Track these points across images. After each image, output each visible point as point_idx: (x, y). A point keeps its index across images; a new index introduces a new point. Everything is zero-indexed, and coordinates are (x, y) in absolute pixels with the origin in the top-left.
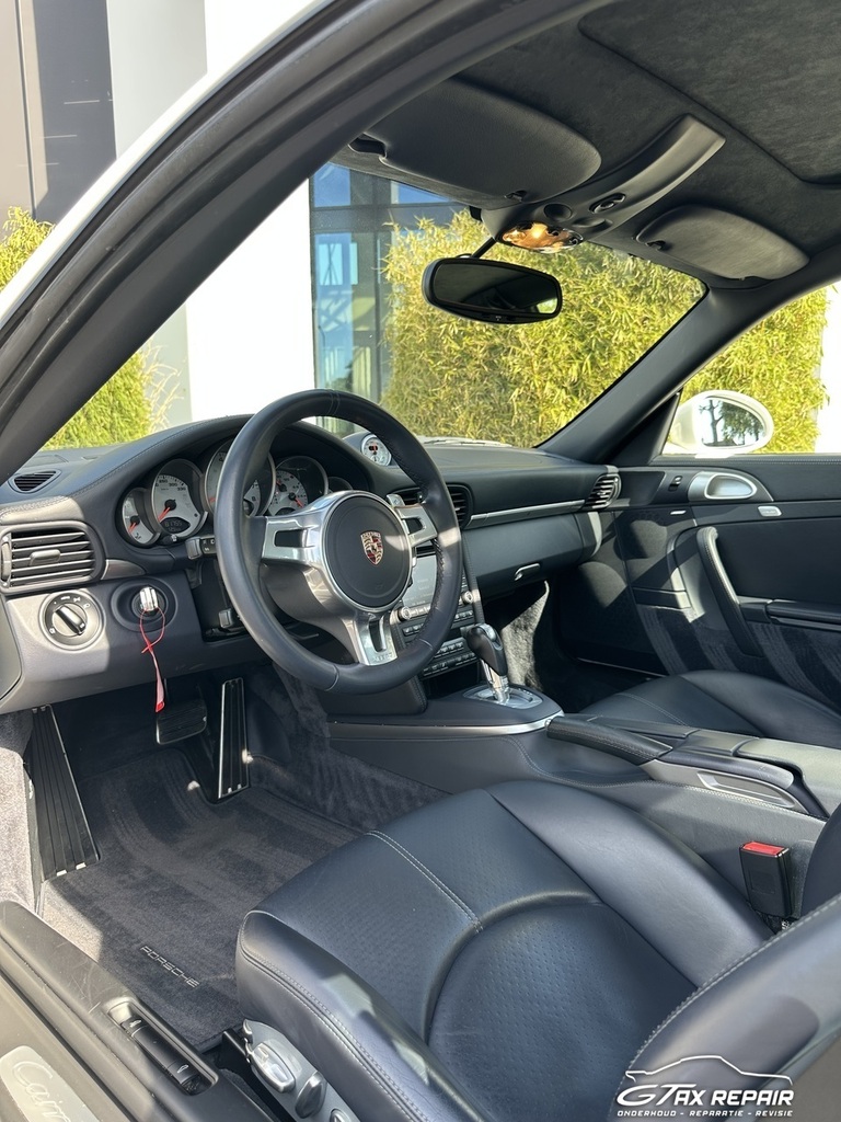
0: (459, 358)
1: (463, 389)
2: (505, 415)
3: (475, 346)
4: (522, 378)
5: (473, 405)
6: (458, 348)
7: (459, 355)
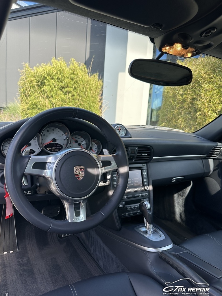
0: (182, 101)
1: (182, 111)
2: (195, 120)
3: (187, 98)
4: (202, 109)
5: (185, 116)
6: (182, 98)
7: (182, 100)
